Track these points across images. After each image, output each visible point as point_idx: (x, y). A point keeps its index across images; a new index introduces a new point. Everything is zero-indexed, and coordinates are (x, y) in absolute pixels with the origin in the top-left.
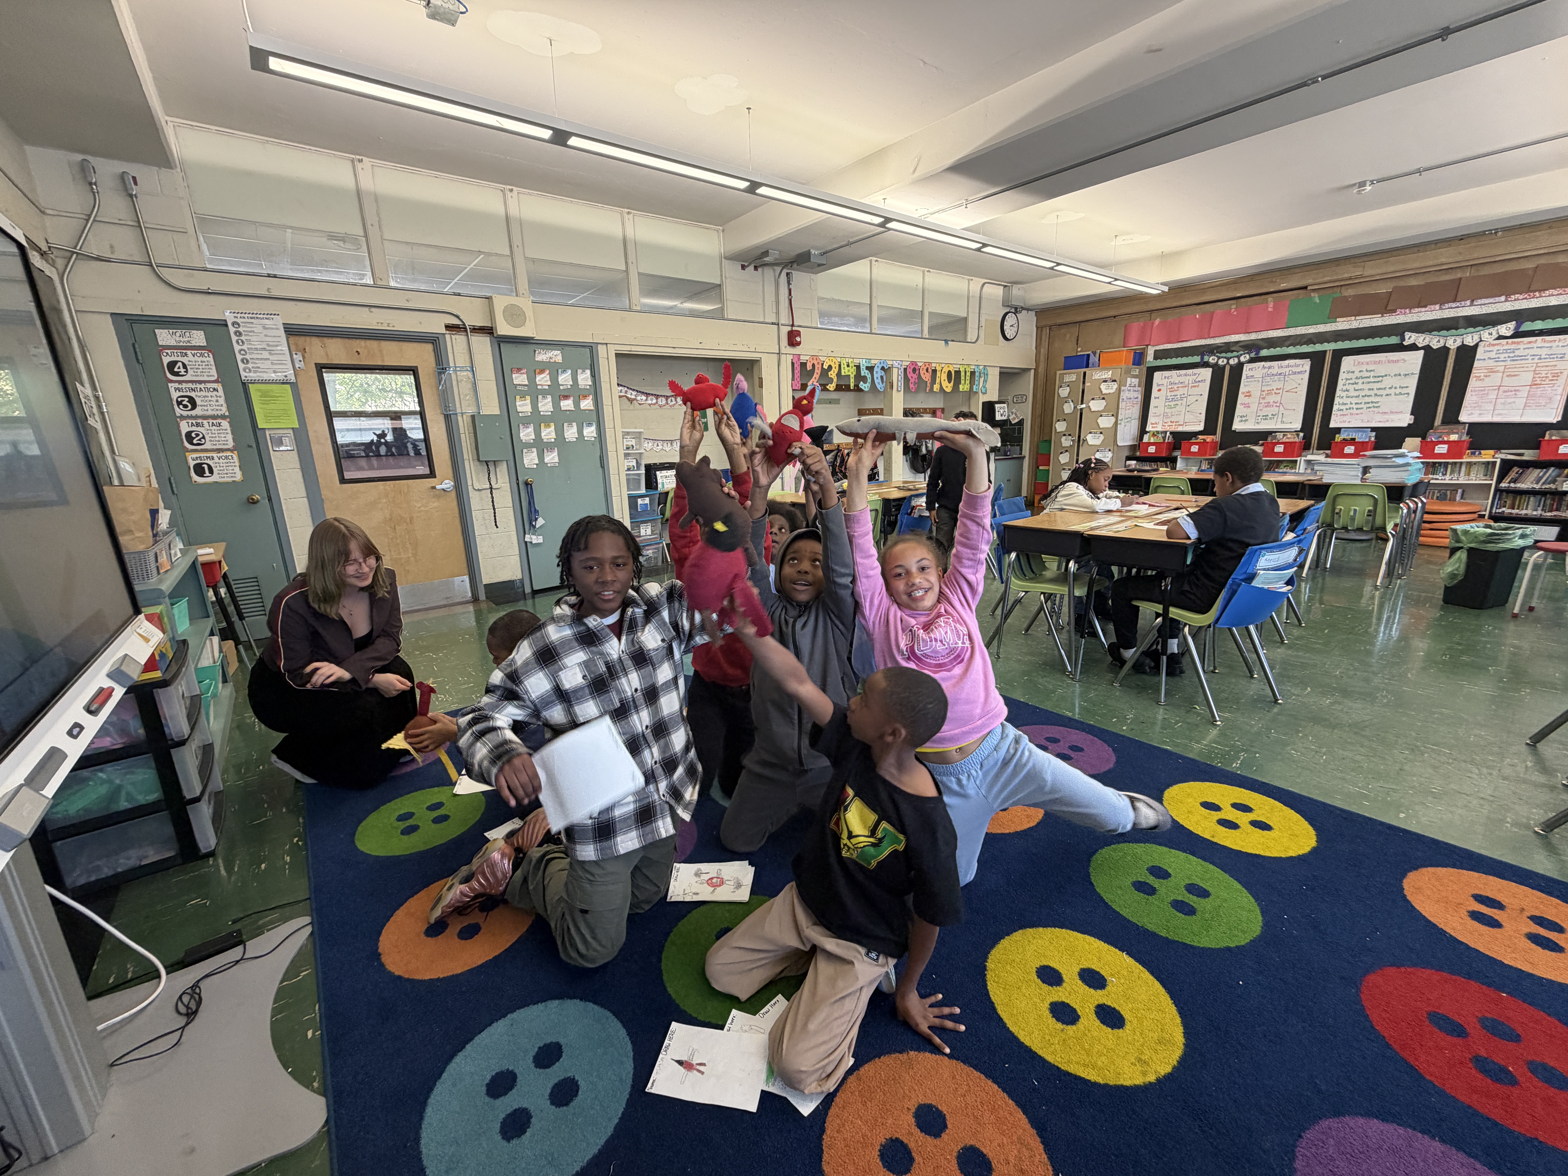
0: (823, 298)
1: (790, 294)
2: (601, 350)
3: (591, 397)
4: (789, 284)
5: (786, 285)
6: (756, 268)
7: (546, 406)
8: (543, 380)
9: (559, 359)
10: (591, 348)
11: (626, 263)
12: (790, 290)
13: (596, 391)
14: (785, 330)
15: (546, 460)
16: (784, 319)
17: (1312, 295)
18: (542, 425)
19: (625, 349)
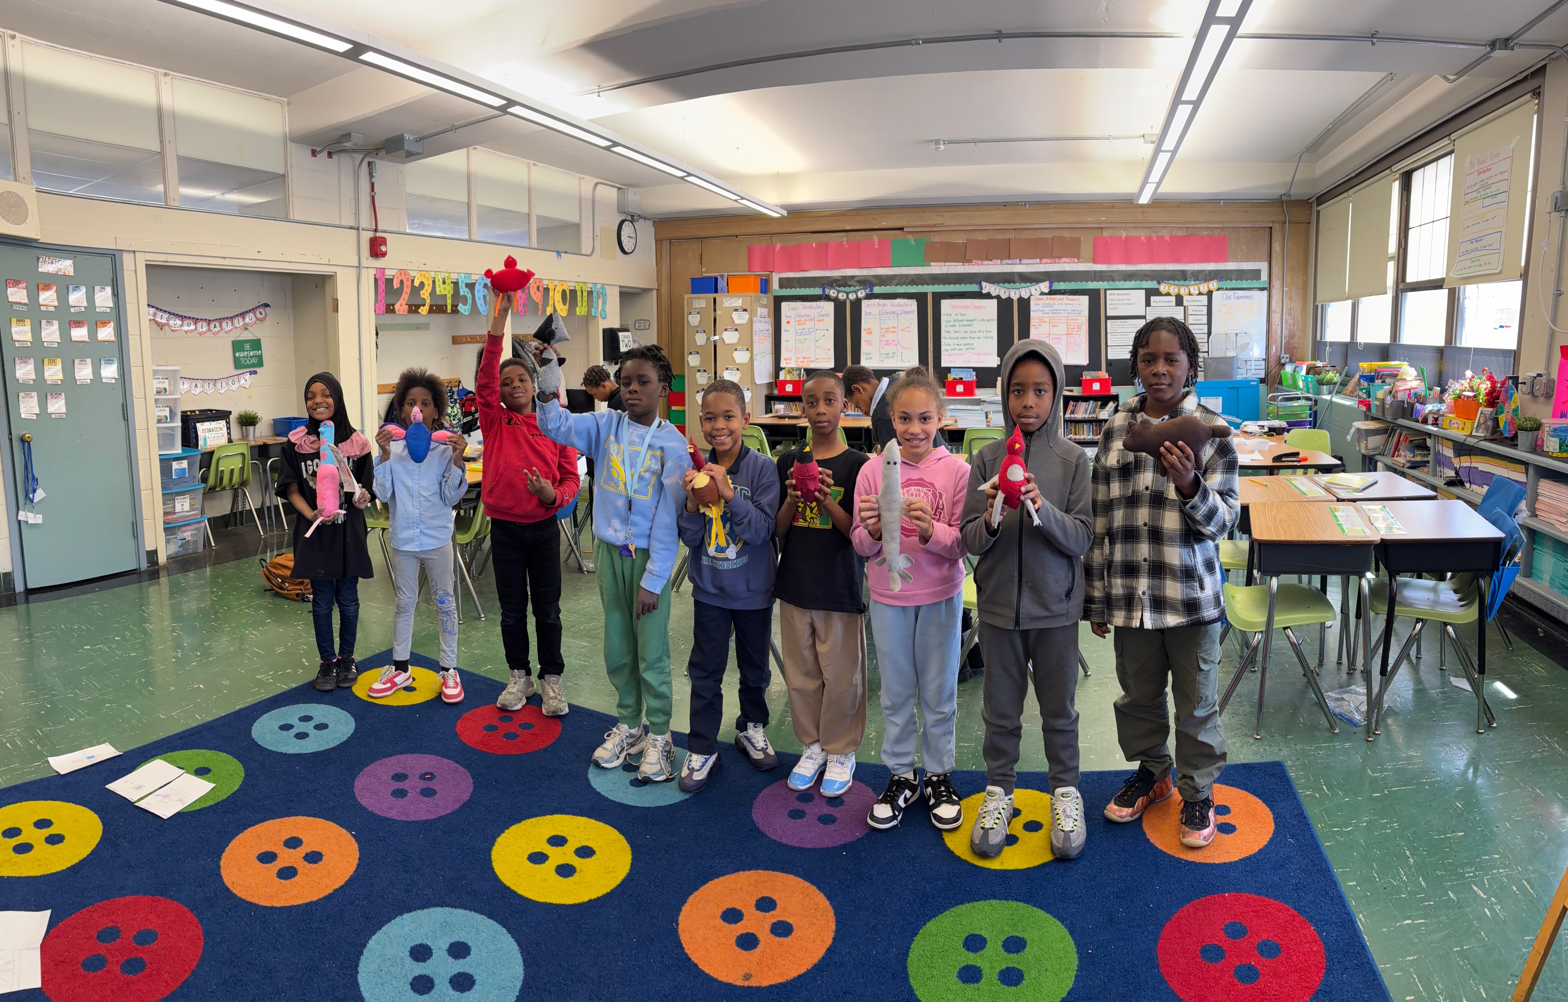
0: (412, 195)
1: (373, 189)
2: (127, 259)
3: (112, 324)
4: (371, 176)
5: (368, 177)
6: (330, 155)
7: (51, 333)
8: (48, 298)
9: (71, 272)
10: (113, 257)
11: (162, 142)
12: (373, 185)
13: (118, 315)
14: (367, 236)
15: (50, 410)
16: (366, 221)
17: (909, 236)
18: (46, 361)
19: (159, 259)
